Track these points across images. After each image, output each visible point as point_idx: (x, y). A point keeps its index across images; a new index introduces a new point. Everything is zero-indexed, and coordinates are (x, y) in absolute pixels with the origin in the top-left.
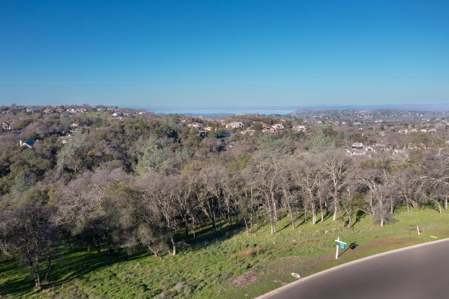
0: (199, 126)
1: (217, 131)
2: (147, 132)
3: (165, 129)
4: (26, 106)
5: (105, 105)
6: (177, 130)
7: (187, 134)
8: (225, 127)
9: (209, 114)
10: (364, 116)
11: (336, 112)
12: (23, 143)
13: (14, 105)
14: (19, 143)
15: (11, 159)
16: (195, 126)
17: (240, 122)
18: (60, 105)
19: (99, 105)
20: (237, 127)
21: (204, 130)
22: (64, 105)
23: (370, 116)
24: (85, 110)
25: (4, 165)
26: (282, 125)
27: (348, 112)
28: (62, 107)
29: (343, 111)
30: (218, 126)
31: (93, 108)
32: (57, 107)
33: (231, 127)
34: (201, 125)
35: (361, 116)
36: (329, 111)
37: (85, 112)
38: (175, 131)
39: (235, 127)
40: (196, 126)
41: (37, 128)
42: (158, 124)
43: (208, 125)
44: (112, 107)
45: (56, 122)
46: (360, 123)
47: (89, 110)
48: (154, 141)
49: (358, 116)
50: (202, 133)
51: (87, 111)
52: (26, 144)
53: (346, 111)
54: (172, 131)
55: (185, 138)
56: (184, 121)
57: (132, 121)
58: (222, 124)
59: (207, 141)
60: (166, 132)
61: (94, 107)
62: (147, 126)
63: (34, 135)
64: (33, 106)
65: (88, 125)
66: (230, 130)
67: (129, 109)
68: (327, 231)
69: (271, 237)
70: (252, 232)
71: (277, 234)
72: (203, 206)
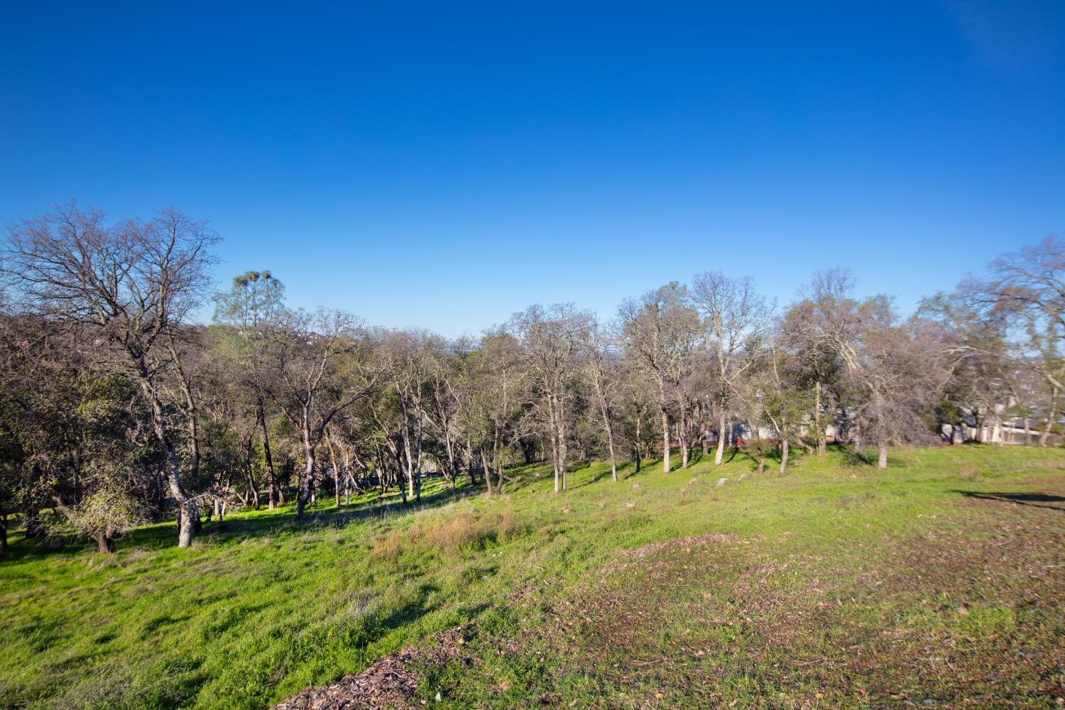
68: (723, 480)
69: (554, 499)
70: (500, 492)
71: (571, 493)
72: (389, 437)
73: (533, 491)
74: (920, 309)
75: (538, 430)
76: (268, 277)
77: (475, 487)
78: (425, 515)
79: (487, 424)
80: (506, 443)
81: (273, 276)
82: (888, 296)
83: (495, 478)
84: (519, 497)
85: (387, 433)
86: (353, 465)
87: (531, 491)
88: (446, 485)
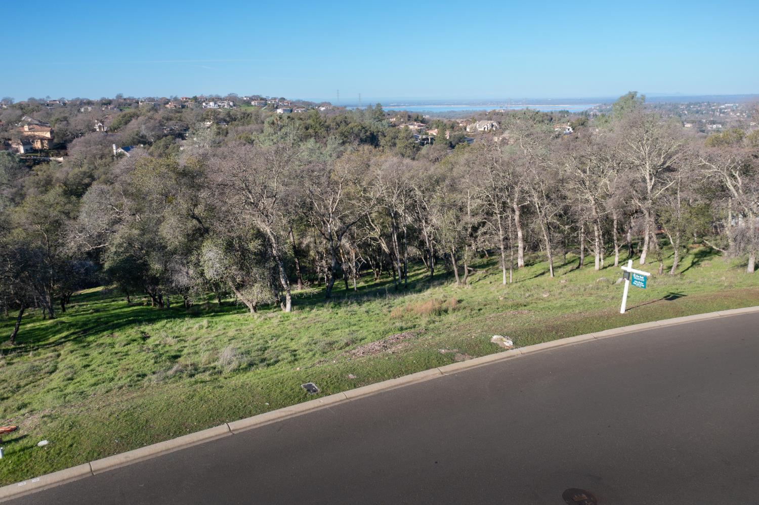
0: (419, 128)
1: (450, 137)
2: (324, 133)
3: (356, 130)
4: (139, 98)
5: (264, 96)
6: (379, 132)
7: (395, 139)
8: (466, 129)
9: (441, 112)
10: (729, 114)
11: (675, 107)
12: (117, 148)
13: (119, 97)
14: (112, 148)
15: (96, 174)
16: (411, 127)
17: (492, 122)
18: (191, 97)
19: (254, 96)
20: (486, 130)
21: (427, 134)
22: (198, 96)
23: (741, 114)
24: (231, 104)
25: (83, 182)
26: (570, 126)
27: (699, 107)
28: (195, 99)
29: (689, 105)
30: (452, 127)
31: (245, 101)
32: (186, 98)
33: (475, 130)
34: (422, 126)
35: (724, 113)
36: (662, 105)
37: (231, 107)
38: (375, 134)
39: (483, 129)
40: (414, 127)
41: (143, 127)
42: (345, 122)
43: (435, 126)
44: (275, 99)
45: (177, 118)
46: (720, 126)
47: (237, 104)
48: (335, 148)
49: (718, 114)
50: (424, 140)
51: (234, 106)
52: (123, 150)
53: (695, 104)
54: (368, 134)
55: (390, 146)
56: (394, 119)
57: (301, 117)
58: (461, 125)
59: (428, 150)
60: (357, 135)
61: (245, 99)
62: (327, 124)
63: (137, 137)
64: (150, 98)
65: (227, 123)
66: (473, 136)
67: (304, 103)
70: (465, 283)
71: (514, 285)
72: (381, 236)
73: (491, 283)
77: (448, 276)
78: (412, 298)
84: (477, 287)
85: (379, 233)
86: (358, 260)
87: (489, 282)
88: (426, 274)
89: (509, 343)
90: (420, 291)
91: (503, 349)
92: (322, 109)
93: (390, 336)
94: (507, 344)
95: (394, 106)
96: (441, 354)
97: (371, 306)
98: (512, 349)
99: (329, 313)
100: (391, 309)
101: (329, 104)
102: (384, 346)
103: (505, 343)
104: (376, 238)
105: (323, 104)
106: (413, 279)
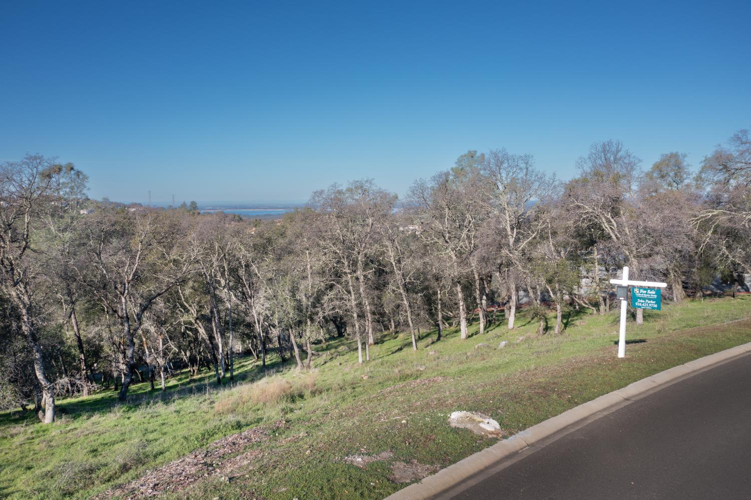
68: (504, 342)
69: (357, 369)
70: (309, 367)
71: (373, 363)
72: (197, 318)
73: (341, 364)
74: (703, 168)
75: (340, 308)
76: (72, 169)
77: (286, 362)
78: (241, 390)
79: (293, 304)
80: (312, 320)
81: (75, 168)
82: (680, 154)
83: (304, 353)
84: (326, 370)
85: (195, 315)
86: (167, 349)
87: (338, 364)
88: (256, 364)
89: (490, 425)
90: (252, 381)
91: (490, 441)
92: (133, 210)
93: (216, 441)
94: (489, 428)
95: (210, 209)
96: (357, 468)
97: (184, 404)
98: (505, 437)
99: (116, 418)
100: (214, 405)
101: (140, 205)
102: (205, 464)
103: (482, 425)
104: (191, 322)
105: (134, 205)
106: (240, 371)
